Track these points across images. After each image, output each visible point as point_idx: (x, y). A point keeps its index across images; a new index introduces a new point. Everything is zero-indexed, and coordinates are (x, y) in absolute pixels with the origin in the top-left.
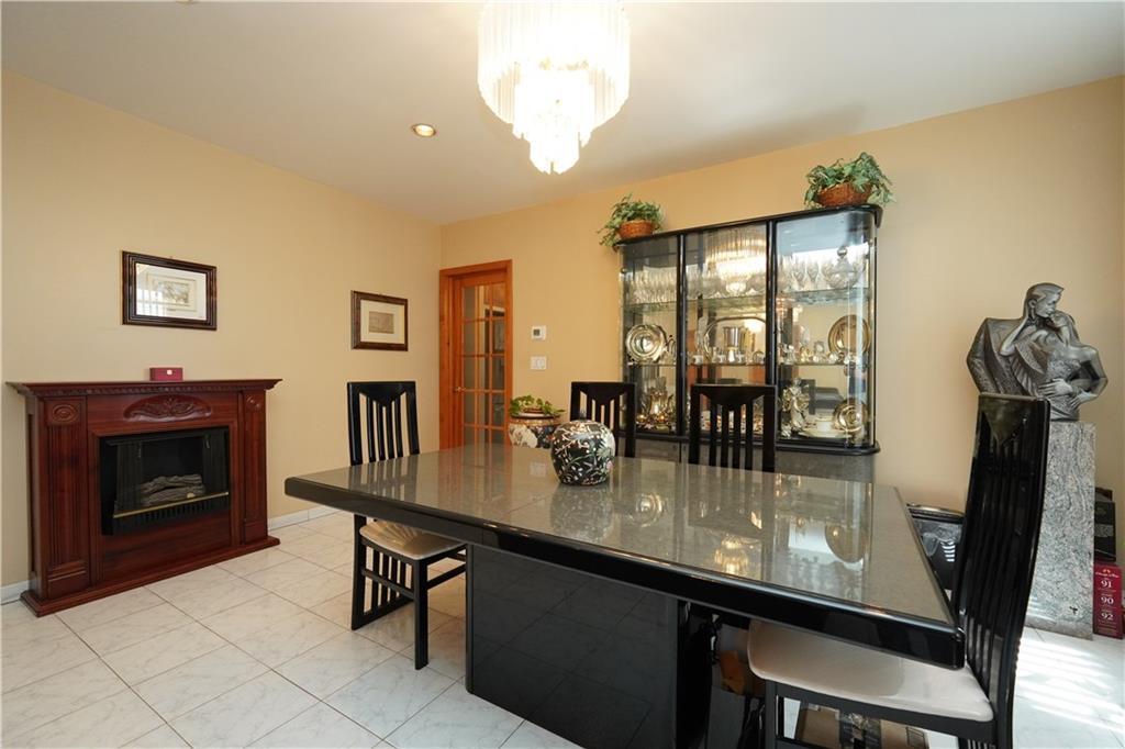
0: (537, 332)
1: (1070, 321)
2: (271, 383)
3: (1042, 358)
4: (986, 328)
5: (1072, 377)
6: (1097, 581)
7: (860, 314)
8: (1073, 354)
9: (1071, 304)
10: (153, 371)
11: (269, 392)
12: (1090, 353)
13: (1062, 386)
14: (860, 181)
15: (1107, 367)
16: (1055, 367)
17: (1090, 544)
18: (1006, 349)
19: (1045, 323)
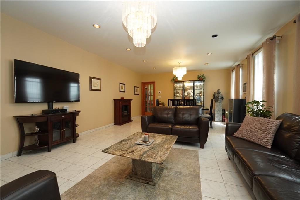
0: (160, 92)
1: (221, 93)
2: (132, 100)
3: (219, 96)
4: (215, 93)
5: (221, 98)
6: (223, 117)
7: (203, 92)
8: (221, 96)
9: (221, 91)
10: (121, 98)
11: (132, 101)
12: (222, 96)
13: (220, 99)
14: (203, 78)
15: (224, 97)
16: (220, 97)
17: (222, 113)
18: (216, 96)
19: (219, 93)
